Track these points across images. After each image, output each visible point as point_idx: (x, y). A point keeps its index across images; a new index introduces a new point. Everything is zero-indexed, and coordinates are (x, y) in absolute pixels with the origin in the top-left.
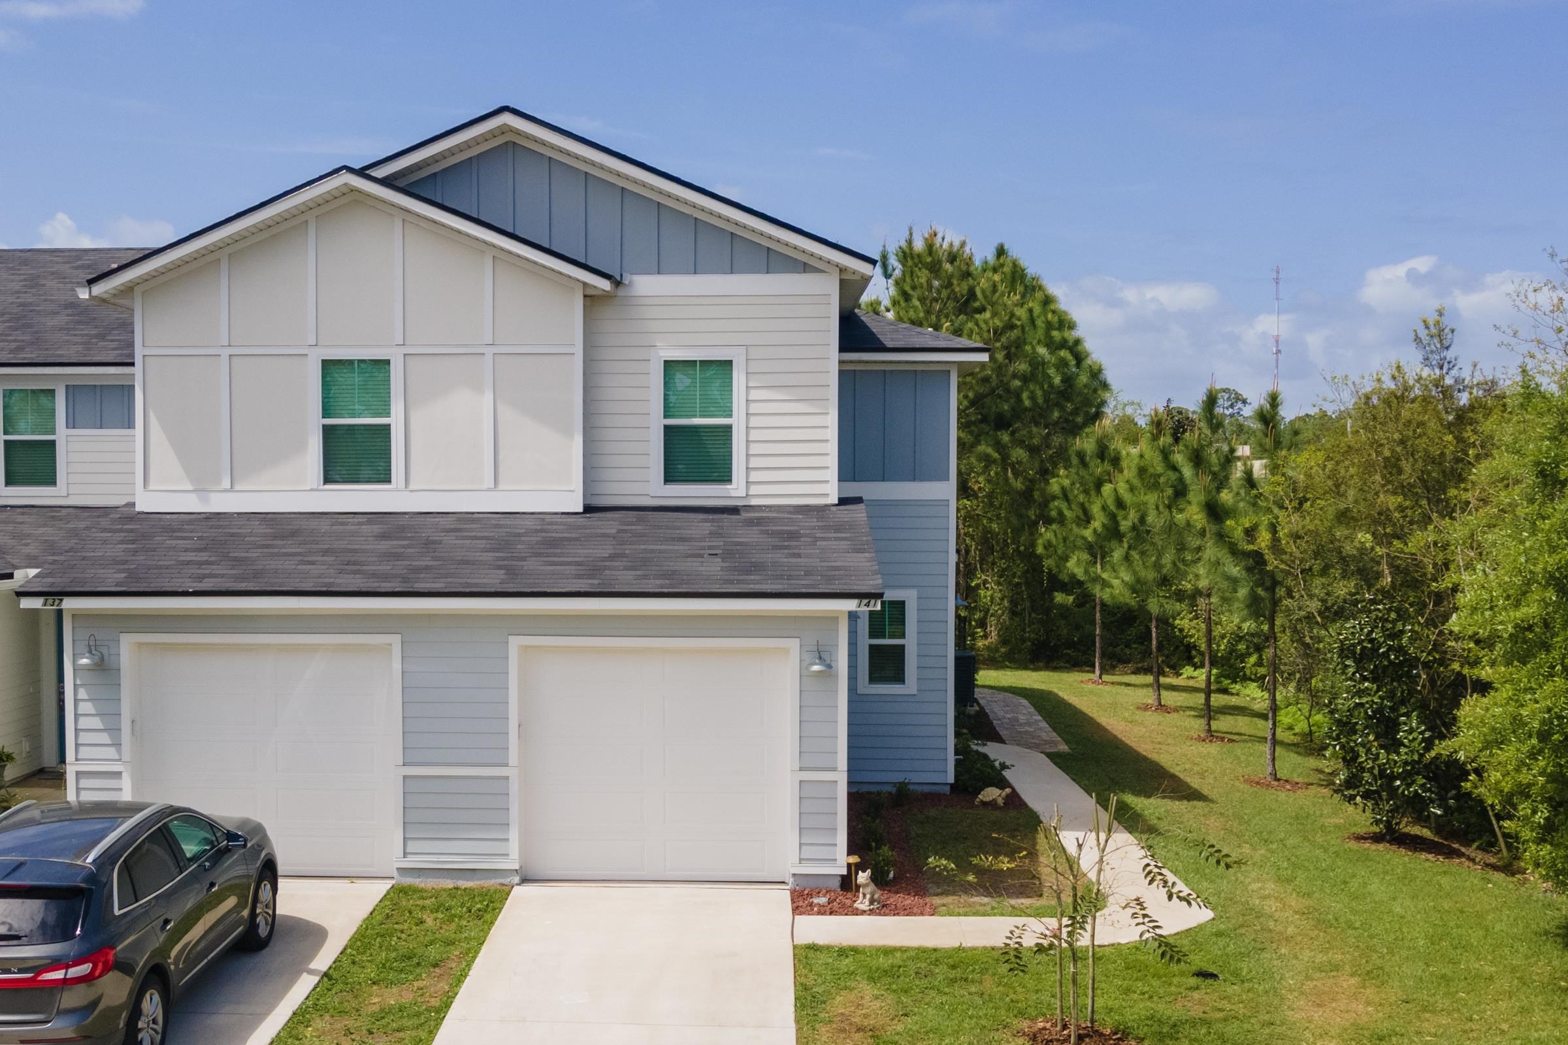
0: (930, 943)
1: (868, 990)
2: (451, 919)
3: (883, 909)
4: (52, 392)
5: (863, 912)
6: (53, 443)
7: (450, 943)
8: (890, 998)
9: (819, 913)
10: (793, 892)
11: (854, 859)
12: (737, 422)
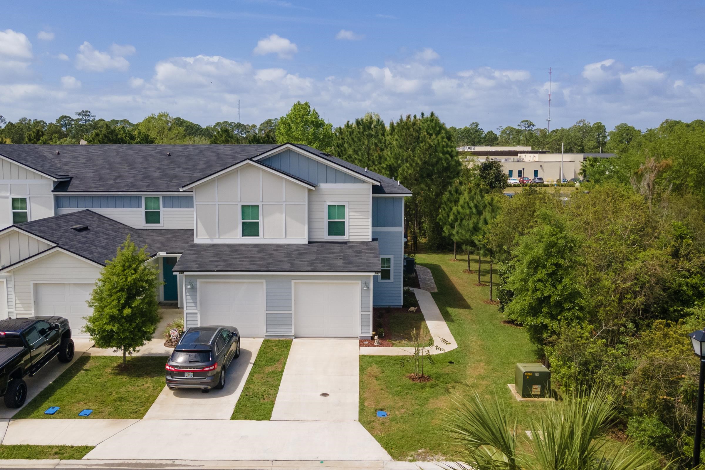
0: (390, 354)
1: (375, 366)
2: (280, 348)
3: (380, 345)
4: (158, 199)
5: (376, 346)
6: (159, 212)
7: (280, 355)
8: (380, 369)
9: (366, 346)
10: (360, 340)
11: (374, 333)
12: (346, 220)
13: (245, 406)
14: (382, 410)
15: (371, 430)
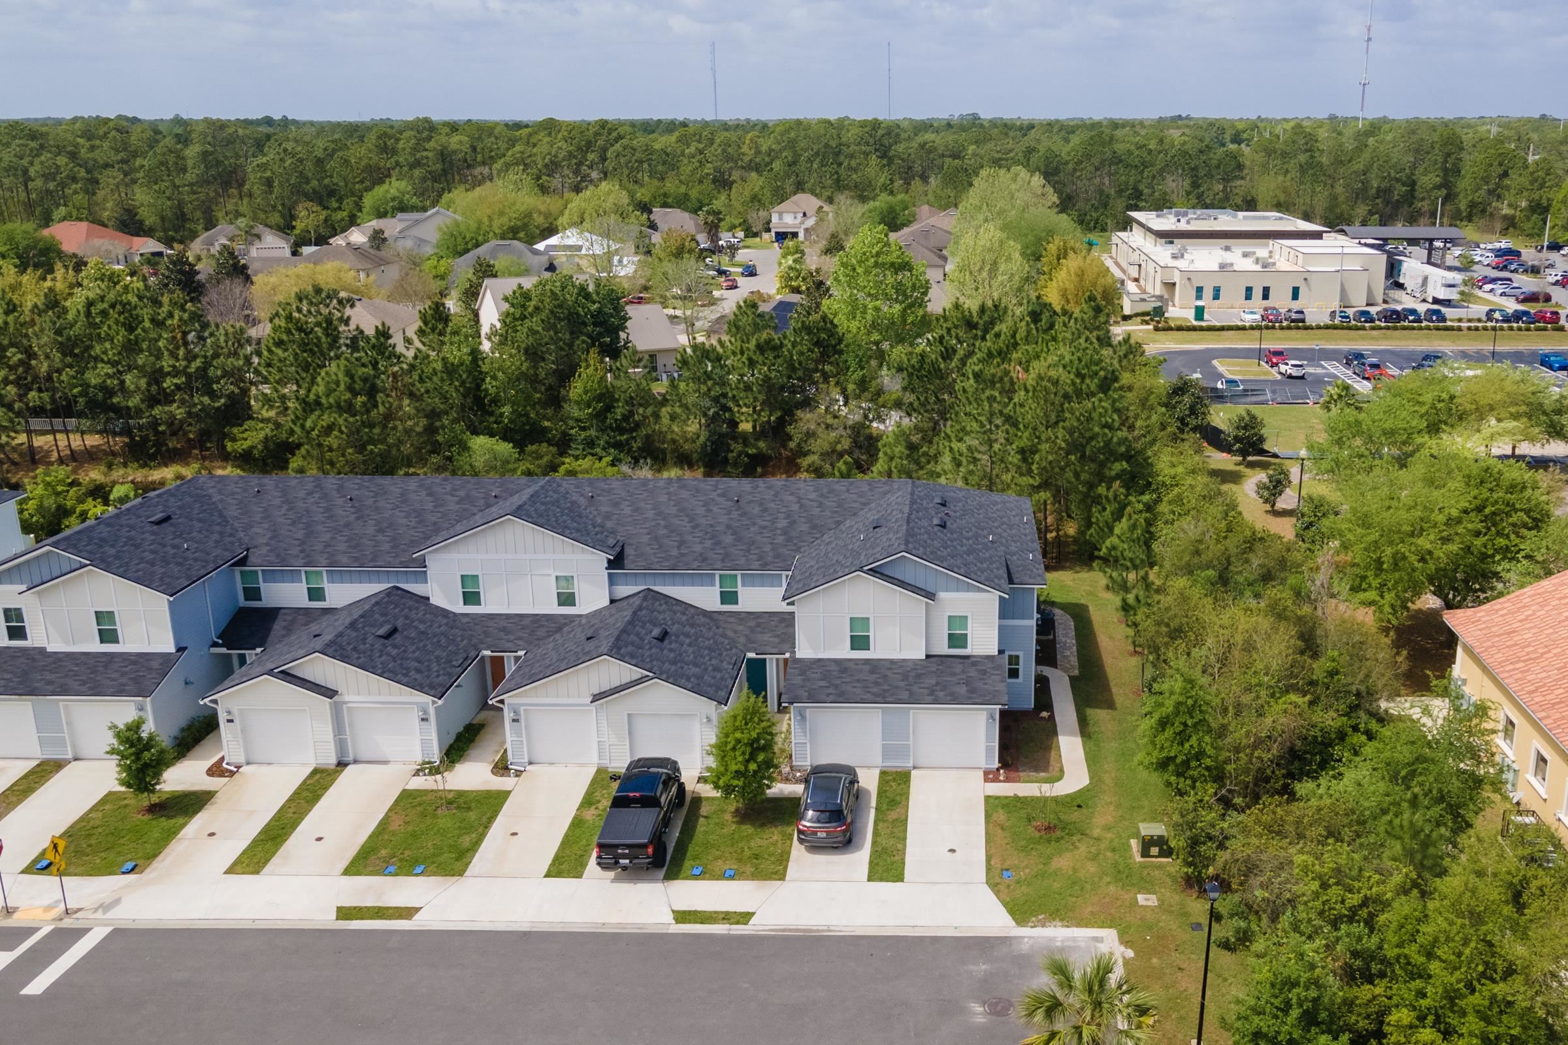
1: (1001, 812)
2: (899, 785)
3: (1007, 780)
4: (735, 578)
5: (1002, 782)
6: (737, 592)
7: (901, 795)
8: (1006, 815)
9: (991, 782)
10: (984, 774)
12: (969, 633)
13: (877, 864)
14: (1007, 870)
15: (997, 893)
